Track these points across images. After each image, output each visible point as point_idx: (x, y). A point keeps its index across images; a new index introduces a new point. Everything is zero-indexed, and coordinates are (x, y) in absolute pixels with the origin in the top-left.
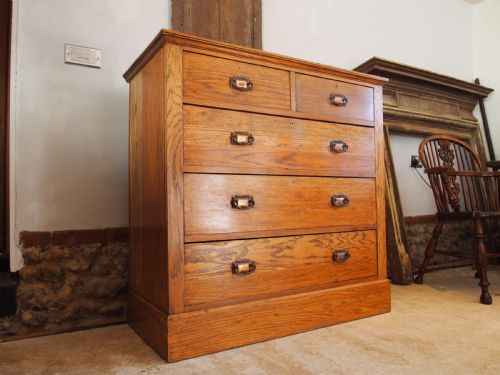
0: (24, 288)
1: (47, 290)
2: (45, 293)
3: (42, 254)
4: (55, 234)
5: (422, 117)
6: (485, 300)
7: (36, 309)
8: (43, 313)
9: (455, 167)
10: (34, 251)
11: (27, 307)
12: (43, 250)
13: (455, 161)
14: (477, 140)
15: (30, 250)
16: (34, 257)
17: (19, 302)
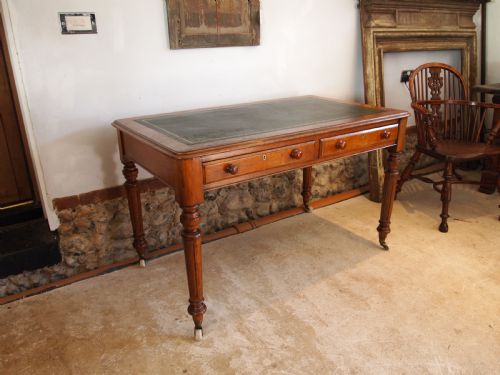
0: (63, 242)
1: (82, 239)
2: (81, 242)
3: (74, 214)
4: (82, 196)
5: (419, 34)
6: (443, 228)
7: (76, 254)
8: (82, 257)
9: (442, 96)
10: (67, 212)
11: (69, 254)
12: (74, 211)
13: (442, 90)
14: (472, 50)
15: (63, 212)
16: (67, 217)
17: (62, 252)
